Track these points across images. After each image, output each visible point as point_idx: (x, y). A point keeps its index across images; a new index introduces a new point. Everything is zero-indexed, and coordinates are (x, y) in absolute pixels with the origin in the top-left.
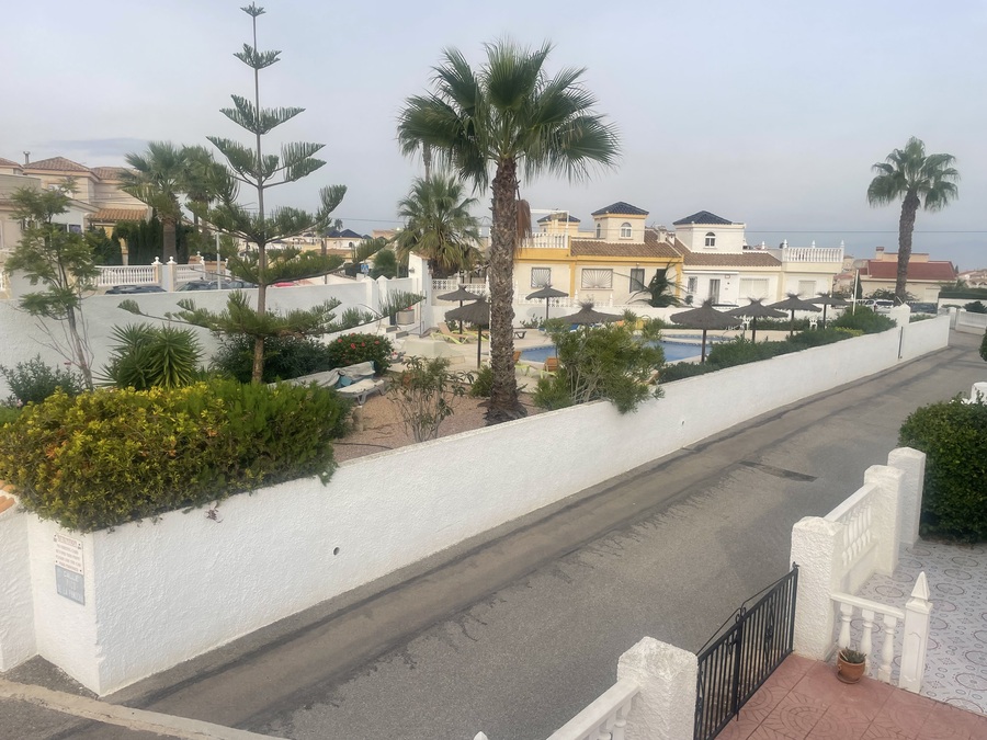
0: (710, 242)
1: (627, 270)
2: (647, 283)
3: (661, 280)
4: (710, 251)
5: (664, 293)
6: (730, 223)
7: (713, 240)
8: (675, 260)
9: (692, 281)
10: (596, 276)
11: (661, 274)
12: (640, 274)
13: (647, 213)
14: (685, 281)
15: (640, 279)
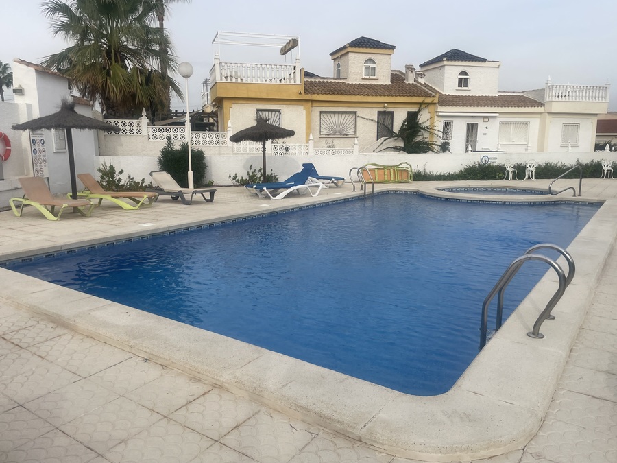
0: (463, 82)
1: (372, 113)
2: (396, 128)
3: (412, 126)
4: (463, 93)
5: (417, 139)
6: (485, 60)
7: (466, 80)
8: (428, 100)
9: (447, 125)
10: (337, 120)
11: (412, 117)
12: (388, 118)
13: (393, 48)
14: (439, 125)
15: (387, 123)
